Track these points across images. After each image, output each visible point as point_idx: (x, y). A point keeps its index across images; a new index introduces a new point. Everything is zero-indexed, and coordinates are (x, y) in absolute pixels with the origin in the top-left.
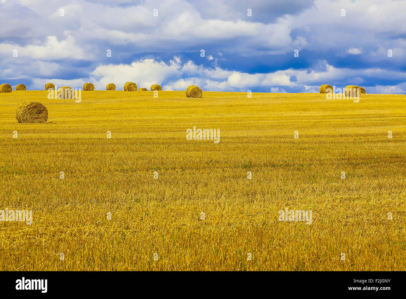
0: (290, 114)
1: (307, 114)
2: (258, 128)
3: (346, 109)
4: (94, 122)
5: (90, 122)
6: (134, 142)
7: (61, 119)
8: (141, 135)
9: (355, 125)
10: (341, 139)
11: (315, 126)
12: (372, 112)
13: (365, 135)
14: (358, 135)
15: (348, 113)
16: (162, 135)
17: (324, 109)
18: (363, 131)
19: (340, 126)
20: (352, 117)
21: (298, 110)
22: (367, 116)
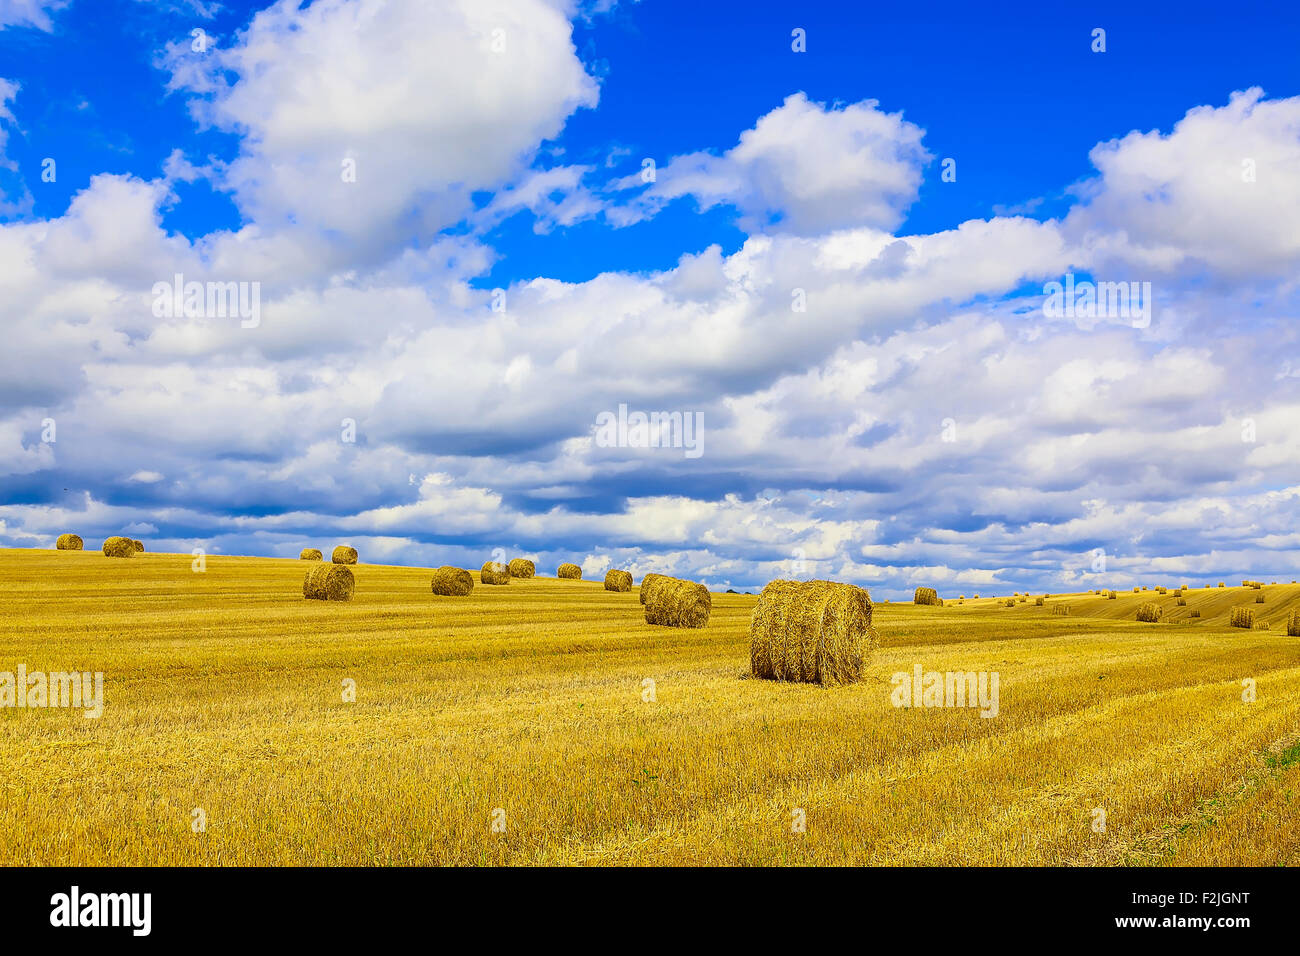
1: (28, 586)
3: (105, 579)
9: (117, 609)
10: (88, 635)
11: (40, 609)
12: (152, 585)
13: (132, 627)
14: (118, 627)
15: (107, 586)
17: (57, 579)
18: (126, 619)
19: (88, 610)
20: (114, 592)
21: (10, 580)
22: (143, 592)
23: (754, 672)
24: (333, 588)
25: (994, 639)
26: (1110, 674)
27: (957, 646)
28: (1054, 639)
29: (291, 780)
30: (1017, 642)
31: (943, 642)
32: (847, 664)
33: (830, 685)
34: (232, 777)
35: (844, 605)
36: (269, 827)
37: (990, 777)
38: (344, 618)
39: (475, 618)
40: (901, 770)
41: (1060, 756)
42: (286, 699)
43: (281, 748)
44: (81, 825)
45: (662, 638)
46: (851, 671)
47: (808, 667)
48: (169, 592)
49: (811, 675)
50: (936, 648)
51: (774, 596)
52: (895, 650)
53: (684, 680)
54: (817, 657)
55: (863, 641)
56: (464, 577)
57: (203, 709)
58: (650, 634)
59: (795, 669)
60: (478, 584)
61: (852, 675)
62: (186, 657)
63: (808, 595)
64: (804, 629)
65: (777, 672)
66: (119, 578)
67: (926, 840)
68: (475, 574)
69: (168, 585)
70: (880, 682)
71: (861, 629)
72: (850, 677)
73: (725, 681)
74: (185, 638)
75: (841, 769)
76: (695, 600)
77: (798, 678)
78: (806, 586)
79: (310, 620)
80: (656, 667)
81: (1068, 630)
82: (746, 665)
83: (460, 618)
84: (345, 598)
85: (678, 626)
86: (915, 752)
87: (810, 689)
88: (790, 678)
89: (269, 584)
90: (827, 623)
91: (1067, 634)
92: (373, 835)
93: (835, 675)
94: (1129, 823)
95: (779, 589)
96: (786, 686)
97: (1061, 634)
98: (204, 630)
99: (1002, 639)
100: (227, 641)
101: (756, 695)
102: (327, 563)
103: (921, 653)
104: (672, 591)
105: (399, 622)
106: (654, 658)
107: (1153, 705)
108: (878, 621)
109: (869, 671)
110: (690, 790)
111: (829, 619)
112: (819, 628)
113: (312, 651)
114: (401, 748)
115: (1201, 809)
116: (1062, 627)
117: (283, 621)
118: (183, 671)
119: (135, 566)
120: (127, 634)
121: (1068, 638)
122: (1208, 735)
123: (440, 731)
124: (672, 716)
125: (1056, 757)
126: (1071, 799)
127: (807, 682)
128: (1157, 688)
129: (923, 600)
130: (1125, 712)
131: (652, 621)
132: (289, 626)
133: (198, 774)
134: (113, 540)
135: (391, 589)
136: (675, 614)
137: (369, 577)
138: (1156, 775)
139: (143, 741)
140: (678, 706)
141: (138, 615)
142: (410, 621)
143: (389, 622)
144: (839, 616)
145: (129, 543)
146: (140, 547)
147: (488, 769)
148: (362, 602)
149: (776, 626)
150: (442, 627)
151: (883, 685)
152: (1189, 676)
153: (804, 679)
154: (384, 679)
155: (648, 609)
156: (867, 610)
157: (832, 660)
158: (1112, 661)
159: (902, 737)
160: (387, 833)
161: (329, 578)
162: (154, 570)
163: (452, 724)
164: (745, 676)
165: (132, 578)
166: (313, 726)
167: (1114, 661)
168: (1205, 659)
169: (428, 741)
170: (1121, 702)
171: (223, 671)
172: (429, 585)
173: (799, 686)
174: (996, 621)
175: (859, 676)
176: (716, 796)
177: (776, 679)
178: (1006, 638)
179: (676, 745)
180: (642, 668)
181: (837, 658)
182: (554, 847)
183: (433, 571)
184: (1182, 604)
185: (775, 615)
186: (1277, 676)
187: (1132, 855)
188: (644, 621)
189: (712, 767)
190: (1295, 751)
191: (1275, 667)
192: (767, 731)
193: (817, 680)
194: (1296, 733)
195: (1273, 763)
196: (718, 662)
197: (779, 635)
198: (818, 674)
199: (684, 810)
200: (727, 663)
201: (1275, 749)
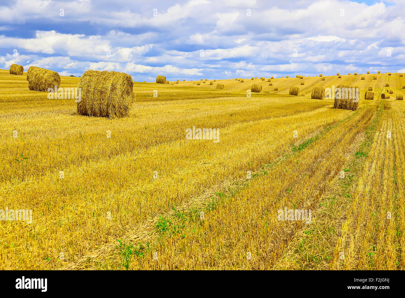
23: (78, 112)
25: (189, 99)
26: (235, 114)
27: (173, 101)
28: (214, 99)
30: (199, 100)
31: (166, 100)
32: (121, 108)
33: (113, 118)
35: (120, 82)
37: (178, 157)
40: (141, 154)
41: (209, 148)
45: (36, 96)
46: (123, 112)
47: (103, 110)
49: (104, 114)
50: (163, 102)
51: (88, 78)
52: (145, 103)
53: (45, 115)
54: (108, 105)
55: (128, 99)
58: (31, 95)
59: (97, 110)
61: (124, 114)
63: (104, 77)
64: (102, 92)
65: (89, 112)
67: (146, 182)
70: (136, 117)
71: (128, 93)
72: (122, 114)
73: (65, 117)
76: (53, 79)
77: (99, 115)
78: (104, 73)
80: (33, 110)
81: (221, 95)
82: (75, 109)
85: (44, 91)
86: (146, 147)
87: (104, 120)
88: (95, 115)
90: (112, 90)
91: (220, 97)
93: (115, 114)
94: (233, 174)
95: (90, 74)
96: (93, 118)
97: (218, 97)
99: (192, 99)
101: (78, 123)
103: (156, 105)
104: (42, 75)
106: (32, 106)
107: (251, 126)
108: (136, 90)
109: (131, 112)
110: (45, 163)
111: (113, 89)
112: (108, 92)
115: (263, 168)
116: (219, 94)
121: (221, 99)
122: (271, 139)
124: (38, 131)
125: (207, 148)
126: (210, 165)
127: (103, 116)
128: (254, 120)
129: (160, 81)
130: (239, 130)
131: (32, 89)
136: (43, 85)
138: (247, 155)
140: (41, 127)
144: (118, 87)
149: (88, 91)
151: (137, 119)
152: (268, 114)
153: (101, 115)
155: (30, 83)
156: (131, 84)
157: (114, 107)
158: (237, 109)
159: (142, 140)
164: (74, 114)
167: (238, 109)
168: (276, 108)
170: (238, 126)
173: (99, 118)
174: (191, 91)
175: (126, 114)
176: (55, 166)
177: (88, 115)
178: (194, 98)
179: (38, 144)
180: (25, 110)
181: (117, 106)
184: (271, 85)
185: (88, 86)
186: (303, 115)
187: (231, 187)
188: (28, 89)
189: (54, 153)
190: (304, 145)
191: (304, 111)
192: (82, 137)
193: (107, 116)
194: (306, 138)
195: (295, 150)
196: (62, 107)
197: (90, 95)
198: (107, 113)
199: (39, 172)
200: (66, 108)
201: (297, 144)
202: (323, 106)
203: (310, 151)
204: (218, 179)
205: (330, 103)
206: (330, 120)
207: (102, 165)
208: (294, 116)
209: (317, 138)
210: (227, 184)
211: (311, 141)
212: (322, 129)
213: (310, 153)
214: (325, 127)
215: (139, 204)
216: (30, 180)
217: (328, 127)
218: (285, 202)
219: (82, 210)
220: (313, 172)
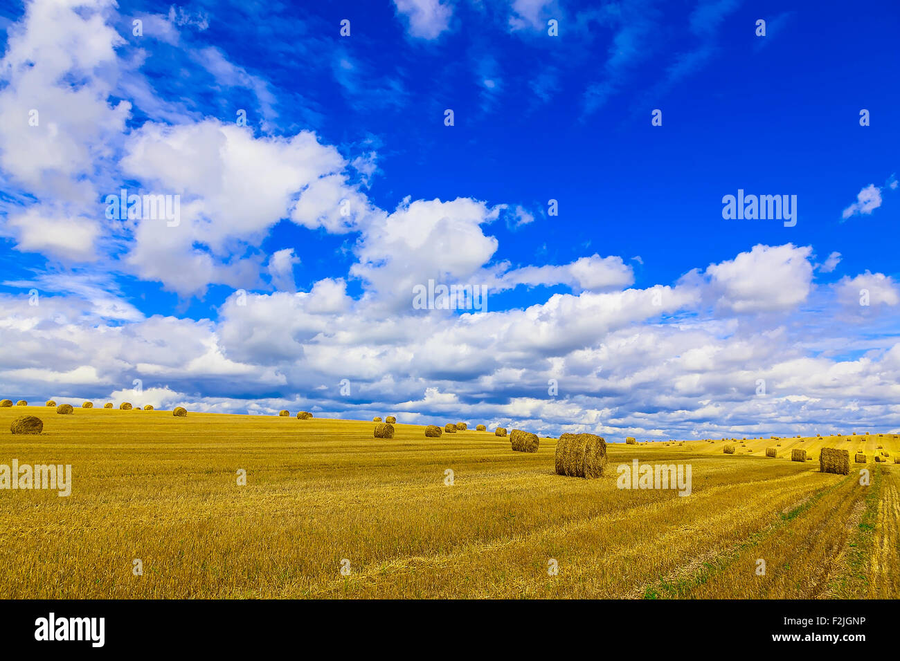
0: (255, 431)
1: (268, 431)
2: (227, 441)
3: (297, 428)
4: (86, 434)
5: (83, 434)
6: (117, 452)
7: (56, 431)
8: (126, 446)
9: (301, 440)
10: (290, 451)
11: (272, 440)
12: (314, 431)
13: (307, 448)
14: (301, 448)
15: (298, 431)
16: (145, 446)
17: (279, 428)
18: (305, 445)
19: (290, 440)
20: (300, 434)
21: (261, 428)
22: (311, 434)
23: (556, 472)
24: (386, 433)
25: (660, 460)
26: (710, 476)
28: (686, 460)
29: (366, 513)
30: (670, 461)
32: (596, 469)
33: (589, 478)
34: (343, 511)
35: (594, 444)
36: (356, 532)
37: (657, 520)
38: (389, 446)
39: (442, 447)
40: (619, 517)
41: (688, 512)
42: (366, 479)
43: (363, 499)
44: (284, 529)
45: (519, 456)
46: (598, 473)
47: (579, 470)
48: (322, 434)
49: (580, 474)
51: (564, 440)
53: (527, 475)
54: (583, 466)
55: (602, 460)
56: (438, 429)
57: (333, 482)
58: (513, 455)
59: (574, 471)
60: (444, 432)
62: (327, 461)
63: (579, 439)
64: (577, 454)
65: (566, 472)
66: (302, 428)
67: (628, 547)
68: (443, 428)
69: (322, 431)
70: (610, 477)
71: (602, 455)
72: (597, 475)
73: (544, 476)
74: (327, 453)
75: (593, 514)
76: (532, 441)
77: (575, 475)
78: (578, 436)
79: (376, 446)
80: (516, 469)
82: (553, 469)
83: (436, 447)
84: (391, 437)
85: (525, 452)
86: (624, 509)
87: (580, 480)
88: (572, 475)
89: (360, 431)
90: (587, 452)
91: (692, 458)
92: (397, 537)
93: (591, 474)
94: (719, 543)
95: (566, 436)
96: (570, 478)
97: (690, 458)
98: (335, 450)
100: (343, 454)
101: (557, 482)
102: (383, 422)
104: (523, 437)
105: (412, 448)
106: (515, 465)
107: (730, 490)
108: (609, 451)
109: (605, 473)
110: (529, 522)
111: (588, 451)
112: (584, 454)
113: (377, 459)
114: (410, 501)
115: (751, 538)
117: (366, 446)
118: (325, 466)
119: (309, 423)
120: (305, 450)
121: (693, 460)
122: (754, 504)
123: (426, 494)
124: (522, 490)
125: (686, 512)
126: (693, 531)
127: (579, 477)
128: (732, 483)
129: (630, 442)
130: (718, 494)
131: (514, 449)
132: (368, 449)
133: (329, 509)
134: (301, 413)
135: (409, 434)
136: (524, 446)
137: (401, 429)
138: (731, 522)
139: (309, 495)
140: (525, 486)
141: (309, 443)
142: (416, 448)
143: (407, 448)
144: (592, 449)
145: (307, 414)
146: (311, 416)
147: (445, 510)
148: (397, 439)
149: (565, 453)
150: (428, 450)
151: (612, 479)
152: (747, 477)
153: (577, 476)
154: (404, 472)
155: (513, 444)
156: (604, 446)
157: (590, 468)
158: (712, 471)
159: (619, 502)
160: (403, 536)
161: (384, 429)
162: (316, 425)
163: (431, 491)
164: (553, 474)
165: (307, 428)
166: (375, 491)
168: (754, 471)
169: (421, 498)
170: (715, 489)
171: (341, 467)
172: (424, 433)
173: (575, 478)
174: (662, 452)
175: (601, 475)
176: (539, 525)
177: (566, 475)
178: (665, 460)
179: (523, 503)
180: (510, 469)
181: (592, 467)
182: (471, 545)
183: (426, 427)
184: (744, 446)
185: (565, 448)
186: (787, 479)
187: (720, 557)
188: (511, 449)
189: (538, 512)
190: (794, 513)
191: (786, 475)
192: (561, 497)
193: (583, 476)
194: (795, 505)
195: (784, 518)
196: (542, 467)
197: (567, 457)
198: (583, 473)
199: (525, 531)
200: (545, 468)
201: (786, 511)
202: (807, 469)
203: (803, 521)
204: (705, 546)
205: (816, 467)
206: (819, 485)
207: (583, 526)
208: (776, 480)
209: (808, 506)
210: (714, 553)
211: (801, 508)
212: (811, 495)
213: (803, 522)
214: (815, 492)
215: (623, 570)
216: (517, 539)
217: (819, 493)
218: (785, 579)
219: (568, 573)
220: (812, 546)
